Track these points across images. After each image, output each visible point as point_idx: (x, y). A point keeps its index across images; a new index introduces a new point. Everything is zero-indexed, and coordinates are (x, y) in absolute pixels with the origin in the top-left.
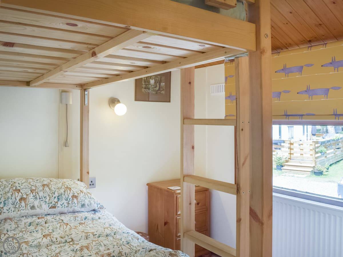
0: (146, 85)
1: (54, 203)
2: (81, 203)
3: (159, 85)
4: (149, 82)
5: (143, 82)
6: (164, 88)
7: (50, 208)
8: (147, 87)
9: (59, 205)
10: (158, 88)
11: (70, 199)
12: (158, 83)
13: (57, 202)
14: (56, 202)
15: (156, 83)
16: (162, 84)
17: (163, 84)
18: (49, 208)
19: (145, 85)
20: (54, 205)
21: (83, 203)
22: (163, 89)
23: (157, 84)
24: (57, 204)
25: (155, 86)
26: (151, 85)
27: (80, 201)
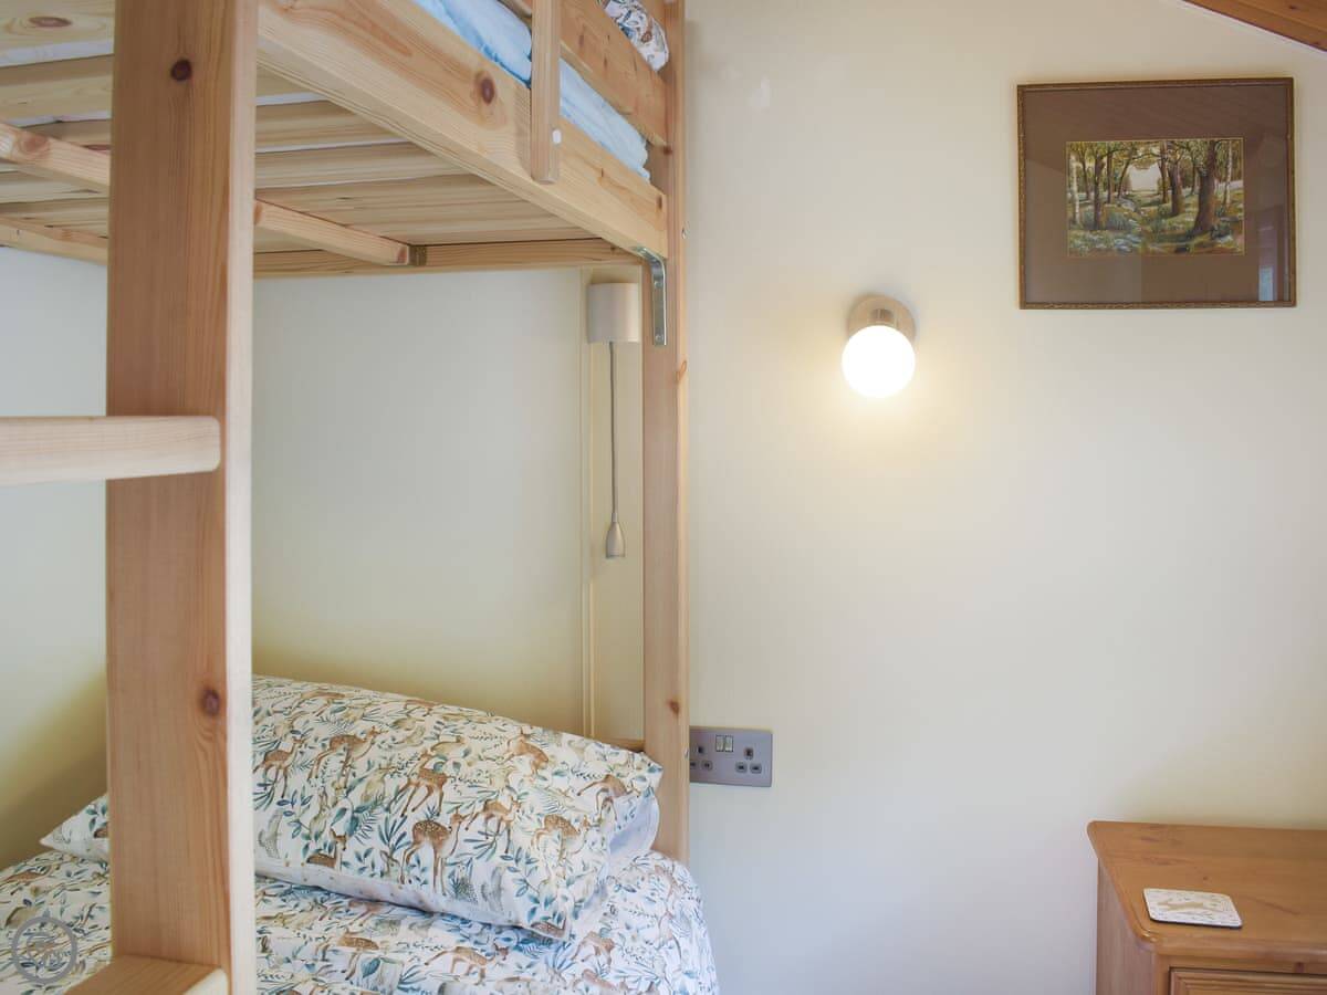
0: (1097, 204)
1: (330, 840)
2: (453, 873)
3: (1195, 199)
4: (1121, 185)
5: (1075, 188)
6: (1241, 215)
7: (308, 861)
8: (1103, 220)
9: (348, 856)
10: (1188, 218)
11: (404, 835)
12: (1185, 183)
13: (343, 839)
14: (339, 837)
15: (1173, 186)
16: (1219, 188)
17: (1229, 189)
18: (307, 857)
19: (1091, 207)
20: (330, 850)
21: (461, 873)
22: (1236, 222)
23: (1186, 191)
24: (340, 846)
25: (1169, 205)
26: (1139, 205)
27: (451, 860)
